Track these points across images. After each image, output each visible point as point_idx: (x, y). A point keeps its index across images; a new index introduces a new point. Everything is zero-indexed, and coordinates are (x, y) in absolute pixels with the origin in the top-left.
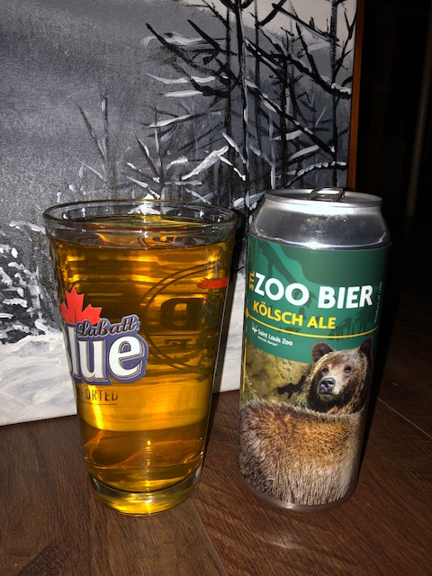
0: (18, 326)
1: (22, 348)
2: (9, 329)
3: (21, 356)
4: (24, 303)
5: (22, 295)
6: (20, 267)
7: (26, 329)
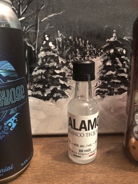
0: (122, 87)
1: (123, 98)
2: (119, 88)
3: (123, 101)
4: (126, 76)
5: (126, 72)
6: (126, 58)
7: (126, 88)
